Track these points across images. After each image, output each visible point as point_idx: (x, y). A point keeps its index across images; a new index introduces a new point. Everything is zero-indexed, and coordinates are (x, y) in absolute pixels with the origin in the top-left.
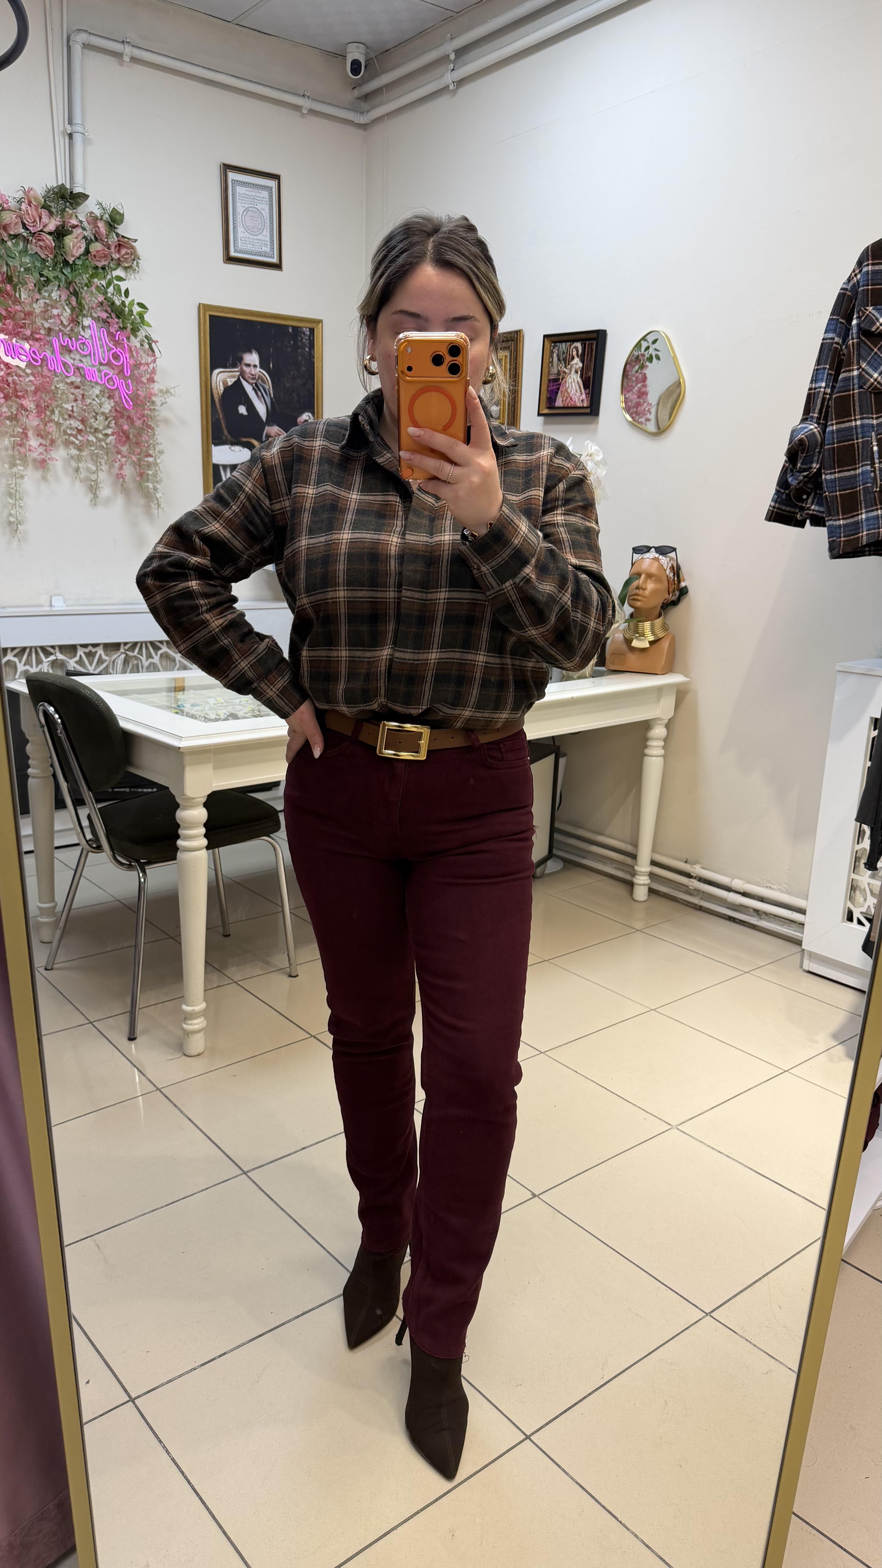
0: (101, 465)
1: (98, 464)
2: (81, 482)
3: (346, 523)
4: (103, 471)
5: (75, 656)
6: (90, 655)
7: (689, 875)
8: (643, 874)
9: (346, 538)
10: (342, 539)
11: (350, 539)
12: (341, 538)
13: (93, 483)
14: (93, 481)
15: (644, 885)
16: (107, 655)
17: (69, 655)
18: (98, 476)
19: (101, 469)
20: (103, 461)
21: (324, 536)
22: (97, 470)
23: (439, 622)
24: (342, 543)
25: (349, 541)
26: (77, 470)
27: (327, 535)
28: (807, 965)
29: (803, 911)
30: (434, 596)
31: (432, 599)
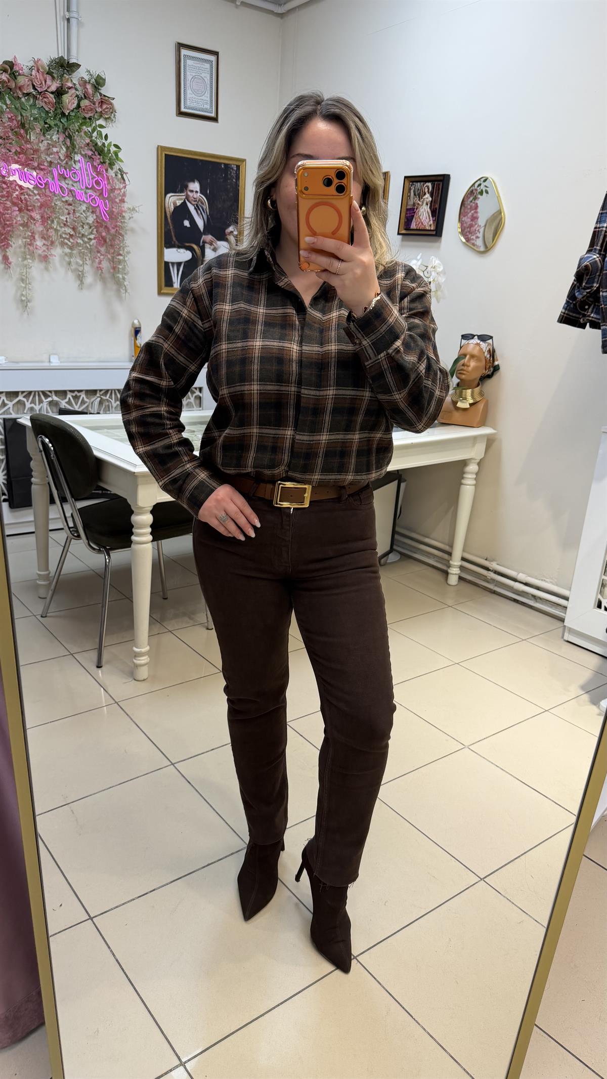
0: (86, 260)
1: (84, 260)
2: (72, 272)
3: (257, 334)
4: (87, 264)
5: (65, 398)
6: (76, 398)
7: (487, 569)
8: (455, 566)
9: (258, 344)
10: (256, 346)
13: (80, 273)
14: (81, 272)
15: (456, 574)
16: (87, 398)
17: (61, 398)
18: (84, 269)
19: (86, 263)
20: (87, 258)
21: (240, 342)
22: (83, 264)
23: (328, 412)
24: (255, 348)
26: (69, 263)
27: (243, 342)
28: (567, 637)
29: (567, 599)
30: (324, 393)
31: (323, 396)
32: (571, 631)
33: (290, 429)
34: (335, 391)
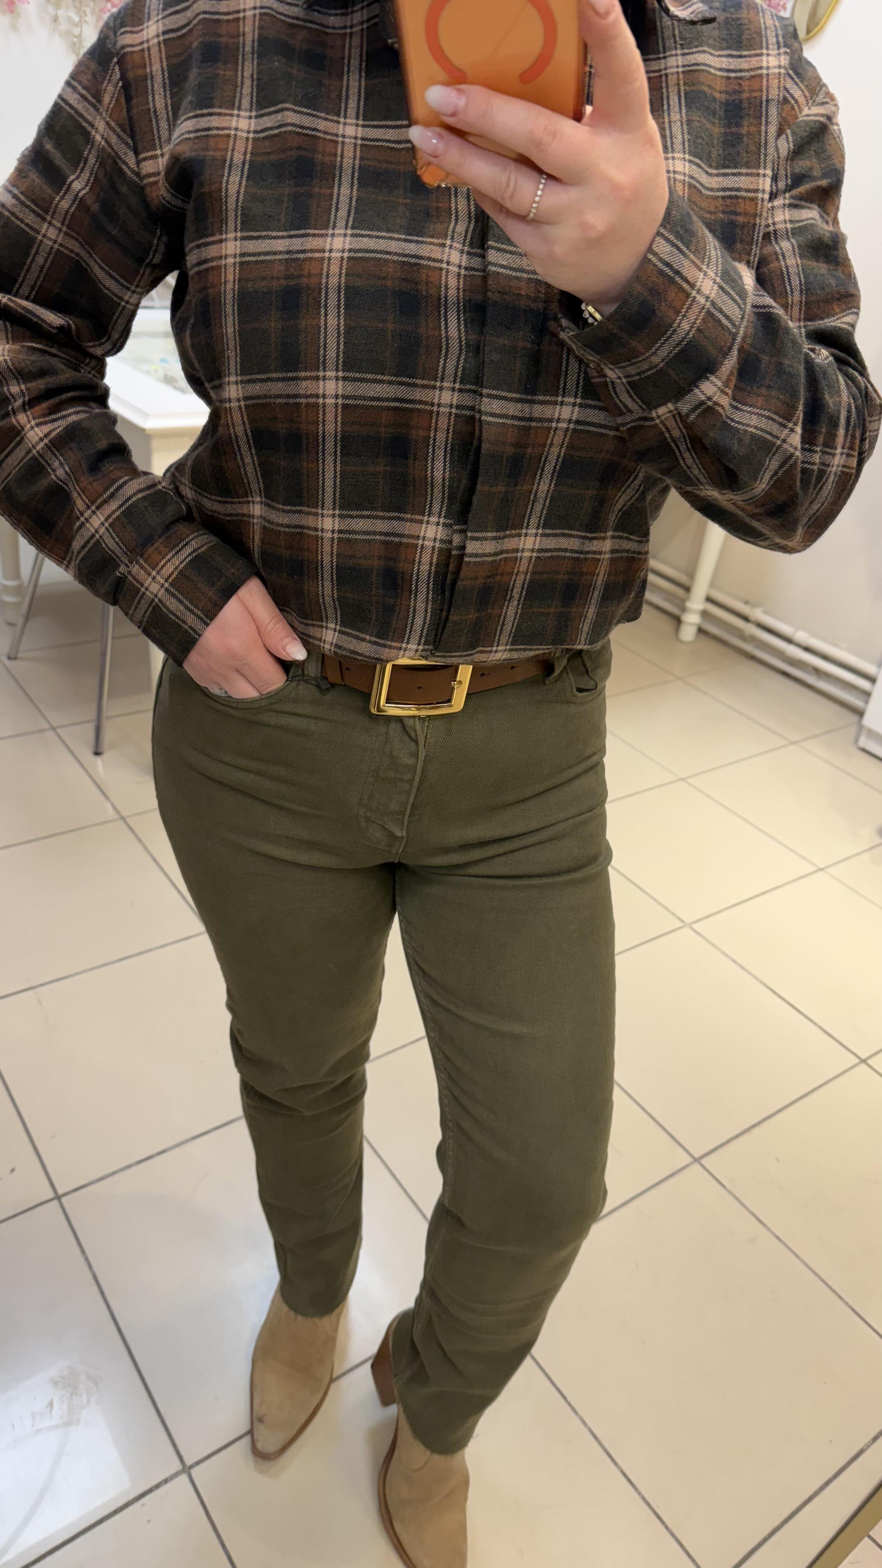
3: (337, 209)
9: (340, 247)
10: (331, 251)
11: (350, 250)
12: (328, 247)
21: (283, 237)
23: (549, 468)
24: (330, 259)
25: (346, 255)
27: (291, 237)
28: (863, 742)
29: (872, 680)
30: (547, 411)
31: (540, 420)
32: (872, 734)
33: (434, 519)
34: (577, 409)
